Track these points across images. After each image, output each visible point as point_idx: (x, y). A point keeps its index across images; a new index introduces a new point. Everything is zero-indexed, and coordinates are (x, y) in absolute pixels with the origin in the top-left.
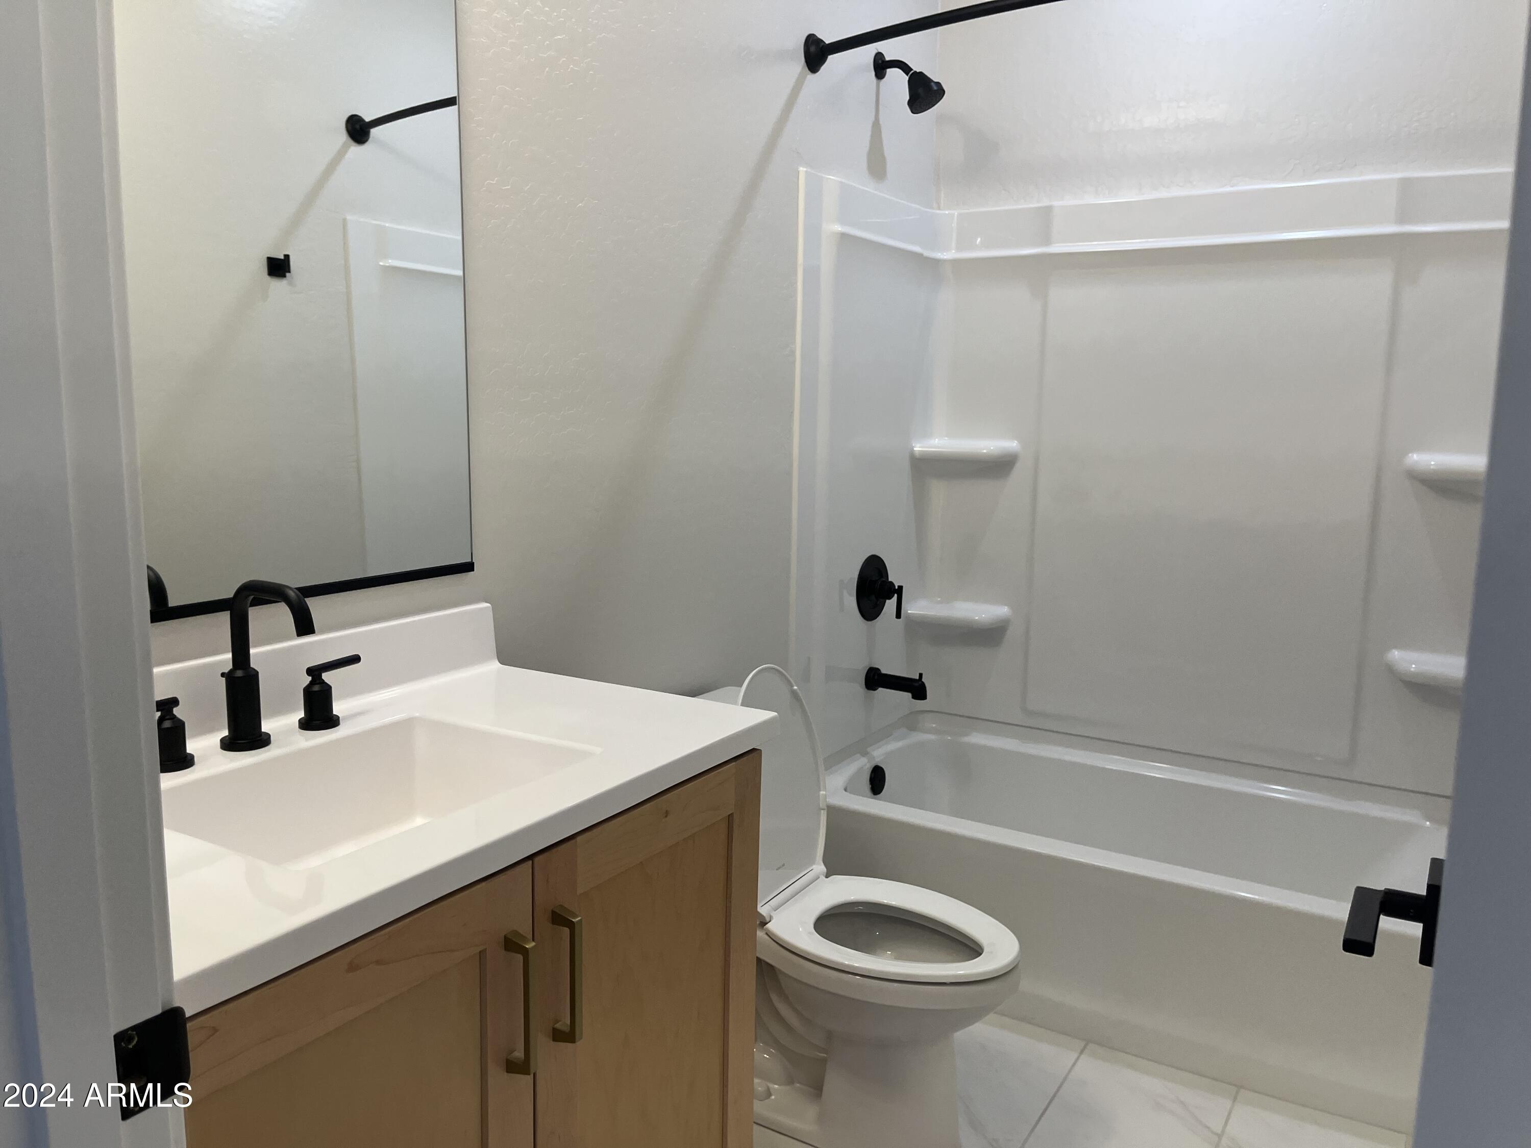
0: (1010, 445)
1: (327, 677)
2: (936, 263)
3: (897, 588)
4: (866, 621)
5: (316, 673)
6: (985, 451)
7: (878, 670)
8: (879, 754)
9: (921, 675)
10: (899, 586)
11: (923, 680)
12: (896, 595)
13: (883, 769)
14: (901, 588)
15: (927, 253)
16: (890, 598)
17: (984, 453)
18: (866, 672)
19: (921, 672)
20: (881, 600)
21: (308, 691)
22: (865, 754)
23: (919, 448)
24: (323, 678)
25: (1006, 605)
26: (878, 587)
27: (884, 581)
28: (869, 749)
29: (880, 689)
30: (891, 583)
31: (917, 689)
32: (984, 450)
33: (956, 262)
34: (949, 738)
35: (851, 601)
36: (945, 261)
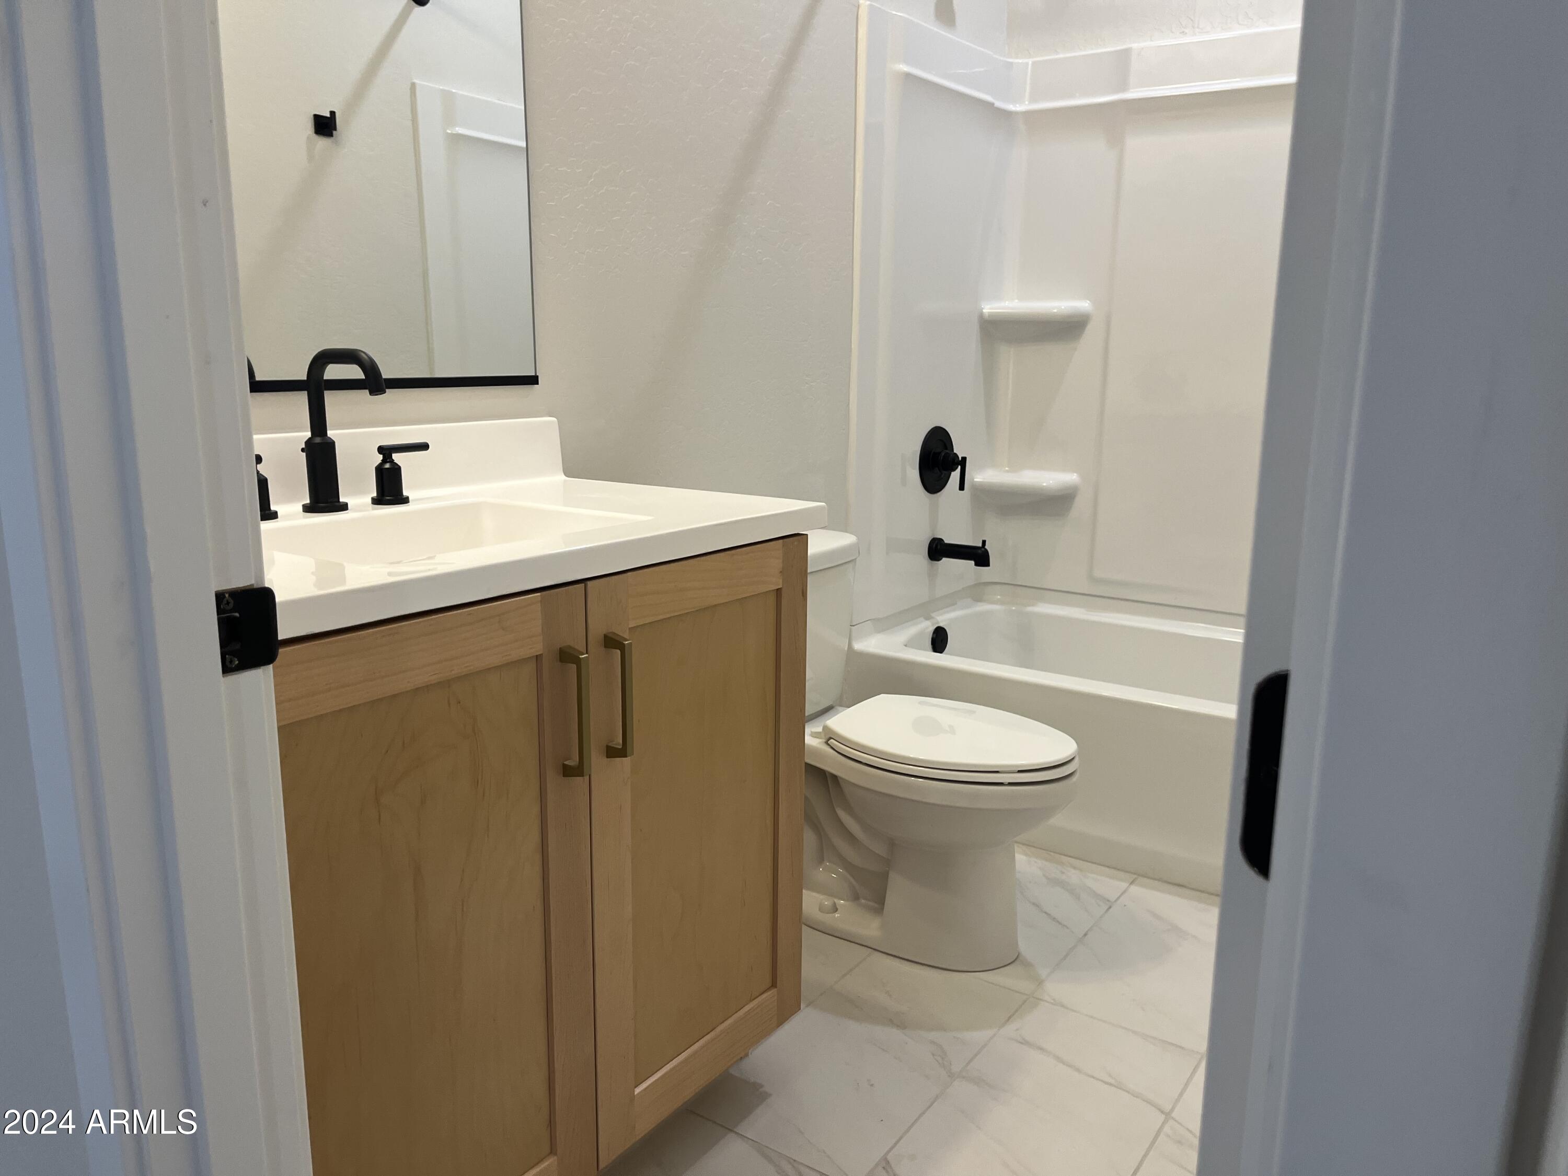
0: (1083, 305)
1: (397, 457)
2: (1008, 115)
3: (960, 459)
4: (929, 494)
5: (387, 452)
6: (1055, 311)
7: (941, 540)
8: (943, 619)
9: (984, 542)
10: (962, 458)
11: (986, 547)
12: (959, 467)
13: (945, 630)
14: (964, 459)
15: (998, 104)
16: (954, 470)
17: (1055, 312)
18: (929, 541)
19: (984, 539)
20: (944, 472)
21: (379, 470)
22: (928, 618)
23: (989, 308)
24: (393, 458)
25: (1075, 472)
26: (942, 458)
27: (947, 453)
28: (933, 615)
29: (944, 559)
30: (956, 454)
31: (980, 556)
32: (1054, 309)
33: (1028, 114)
34: (1014, 608)
35: (914, 474)
36: (1016, 113)
